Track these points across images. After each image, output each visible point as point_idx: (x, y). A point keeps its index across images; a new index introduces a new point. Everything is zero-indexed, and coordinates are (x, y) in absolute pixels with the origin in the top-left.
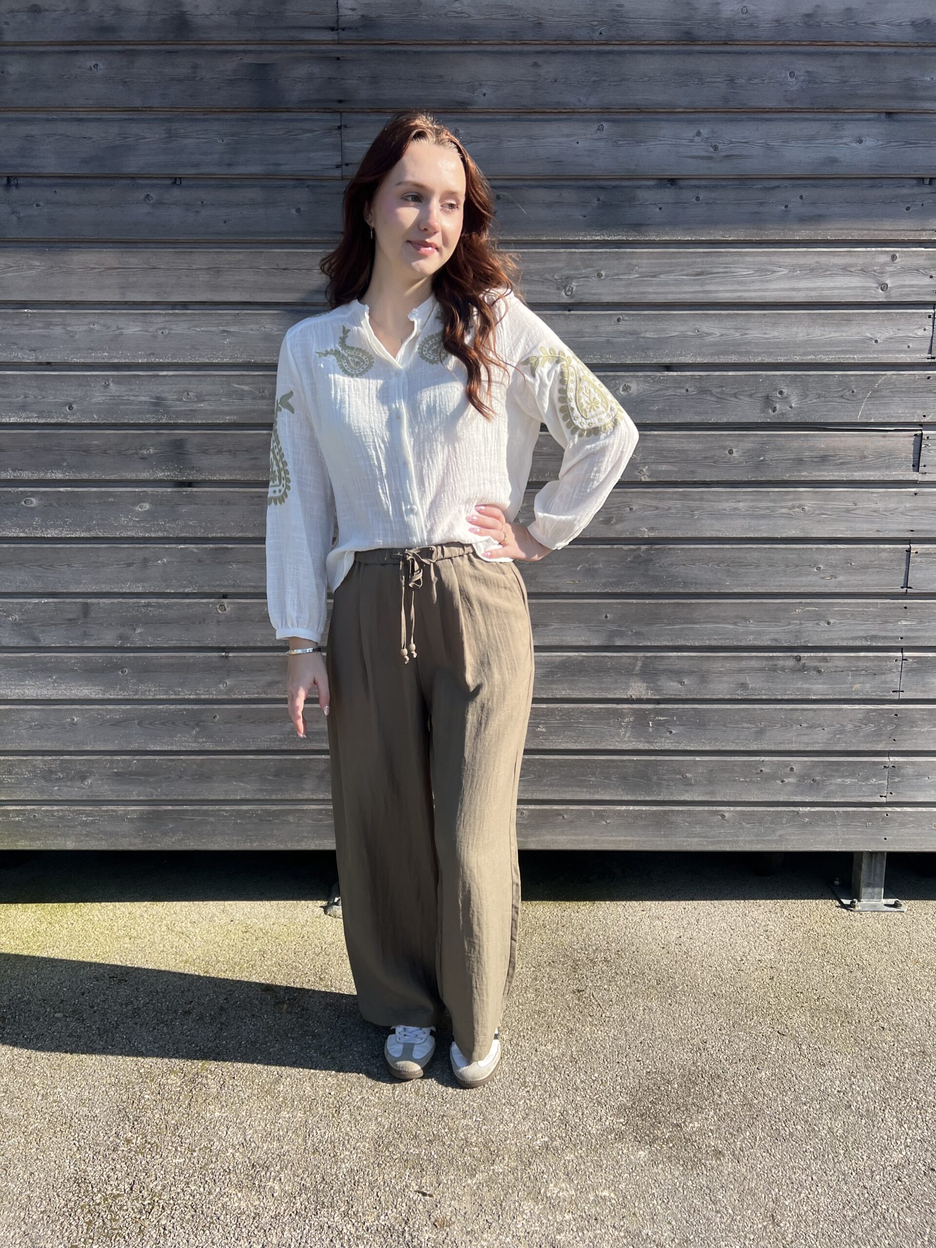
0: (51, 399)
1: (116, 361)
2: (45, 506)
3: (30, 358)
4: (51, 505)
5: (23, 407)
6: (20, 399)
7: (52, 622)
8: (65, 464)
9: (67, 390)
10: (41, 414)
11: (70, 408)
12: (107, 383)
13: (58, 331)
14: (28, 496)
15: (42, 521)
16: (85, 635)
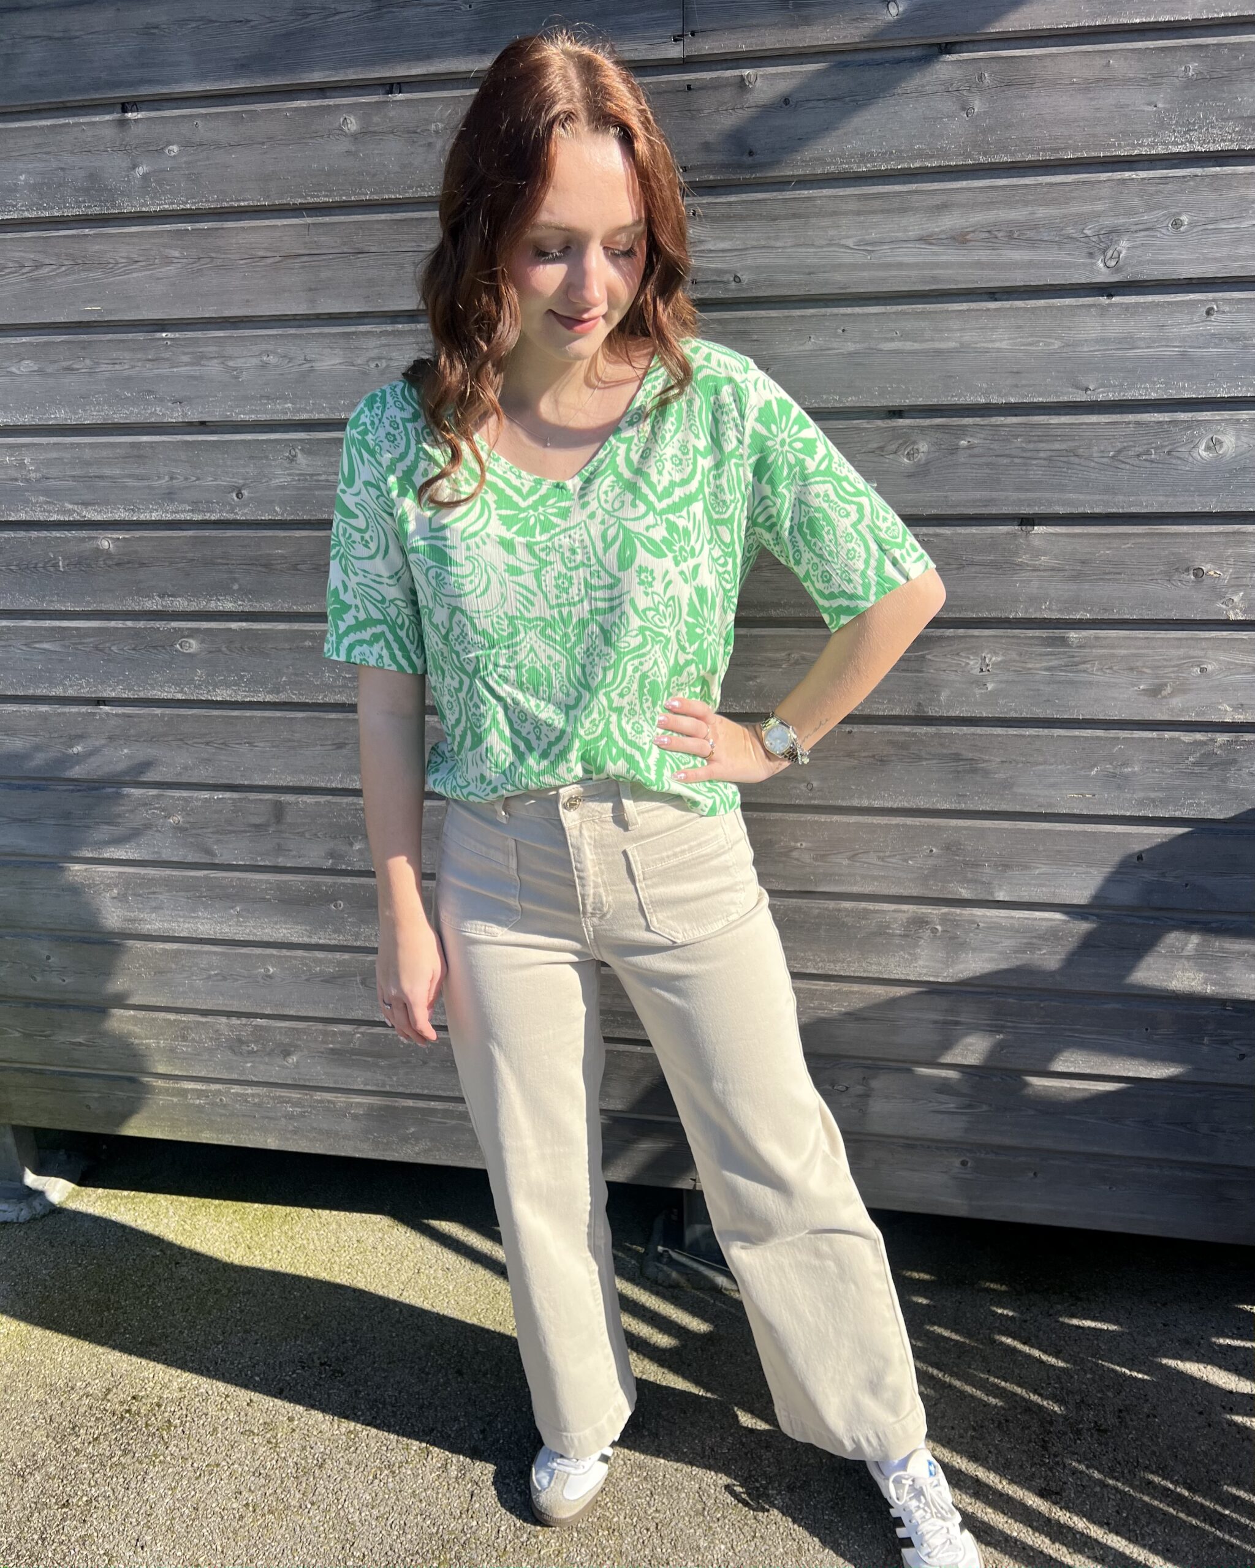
0: (209, 481)
1: (305, 416)
2: (210, 652)
3: (176, 416)
4: (220, 651)
5: (170, 495)
6: (164, 481)
7: (230, 828)
8: (236, 587)
9: (231, 466)
10: (196, 506)
11: (239, 494)
12: (293, 453)
13: (213, 368)
14: (187, 637)
15: (208, 675)
16: (280, 850)
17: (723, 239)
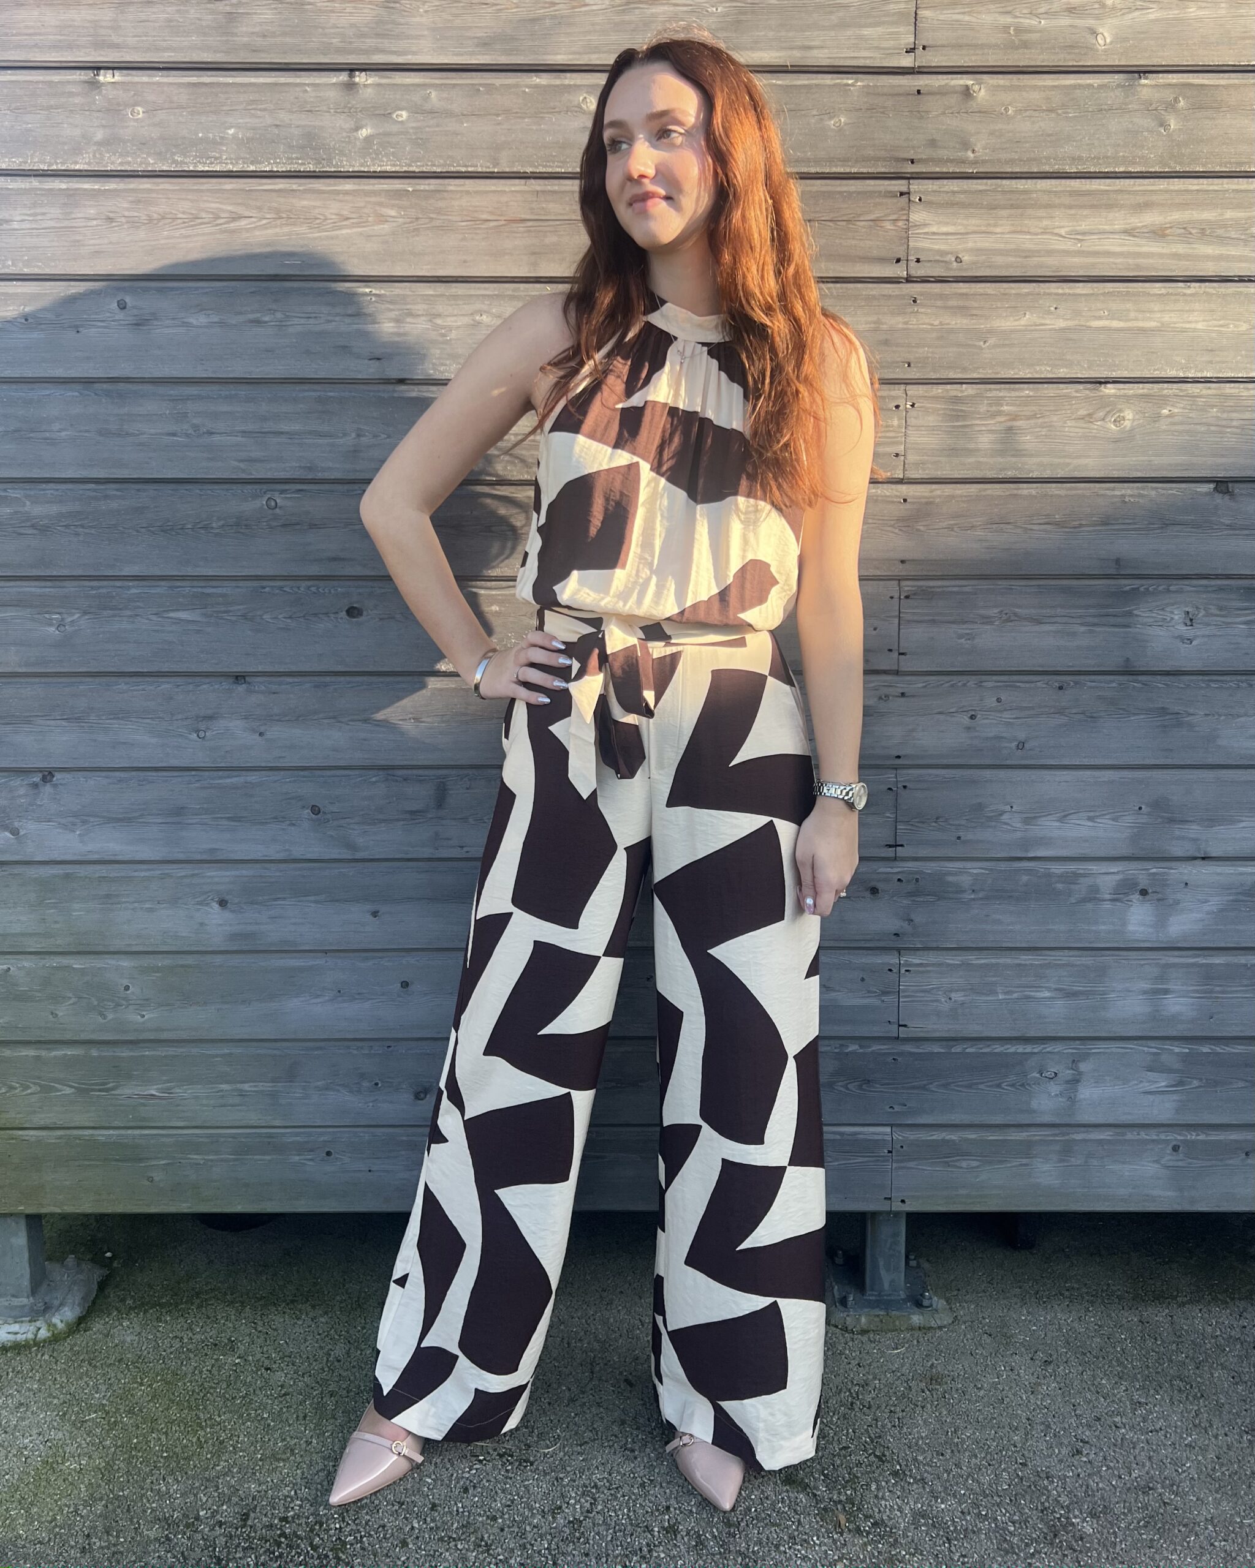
13: (420, 325)
16: (437, 839)
17: (947, 224)
